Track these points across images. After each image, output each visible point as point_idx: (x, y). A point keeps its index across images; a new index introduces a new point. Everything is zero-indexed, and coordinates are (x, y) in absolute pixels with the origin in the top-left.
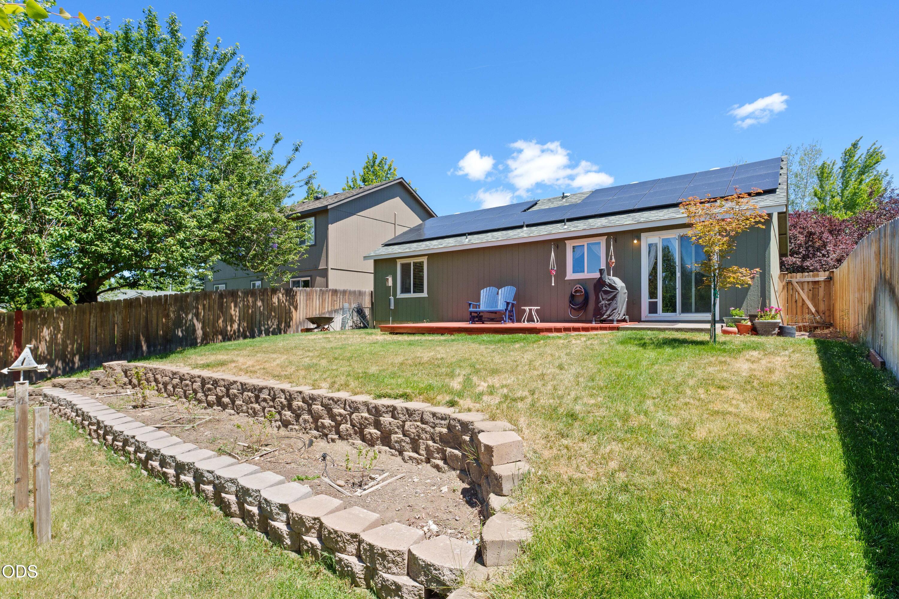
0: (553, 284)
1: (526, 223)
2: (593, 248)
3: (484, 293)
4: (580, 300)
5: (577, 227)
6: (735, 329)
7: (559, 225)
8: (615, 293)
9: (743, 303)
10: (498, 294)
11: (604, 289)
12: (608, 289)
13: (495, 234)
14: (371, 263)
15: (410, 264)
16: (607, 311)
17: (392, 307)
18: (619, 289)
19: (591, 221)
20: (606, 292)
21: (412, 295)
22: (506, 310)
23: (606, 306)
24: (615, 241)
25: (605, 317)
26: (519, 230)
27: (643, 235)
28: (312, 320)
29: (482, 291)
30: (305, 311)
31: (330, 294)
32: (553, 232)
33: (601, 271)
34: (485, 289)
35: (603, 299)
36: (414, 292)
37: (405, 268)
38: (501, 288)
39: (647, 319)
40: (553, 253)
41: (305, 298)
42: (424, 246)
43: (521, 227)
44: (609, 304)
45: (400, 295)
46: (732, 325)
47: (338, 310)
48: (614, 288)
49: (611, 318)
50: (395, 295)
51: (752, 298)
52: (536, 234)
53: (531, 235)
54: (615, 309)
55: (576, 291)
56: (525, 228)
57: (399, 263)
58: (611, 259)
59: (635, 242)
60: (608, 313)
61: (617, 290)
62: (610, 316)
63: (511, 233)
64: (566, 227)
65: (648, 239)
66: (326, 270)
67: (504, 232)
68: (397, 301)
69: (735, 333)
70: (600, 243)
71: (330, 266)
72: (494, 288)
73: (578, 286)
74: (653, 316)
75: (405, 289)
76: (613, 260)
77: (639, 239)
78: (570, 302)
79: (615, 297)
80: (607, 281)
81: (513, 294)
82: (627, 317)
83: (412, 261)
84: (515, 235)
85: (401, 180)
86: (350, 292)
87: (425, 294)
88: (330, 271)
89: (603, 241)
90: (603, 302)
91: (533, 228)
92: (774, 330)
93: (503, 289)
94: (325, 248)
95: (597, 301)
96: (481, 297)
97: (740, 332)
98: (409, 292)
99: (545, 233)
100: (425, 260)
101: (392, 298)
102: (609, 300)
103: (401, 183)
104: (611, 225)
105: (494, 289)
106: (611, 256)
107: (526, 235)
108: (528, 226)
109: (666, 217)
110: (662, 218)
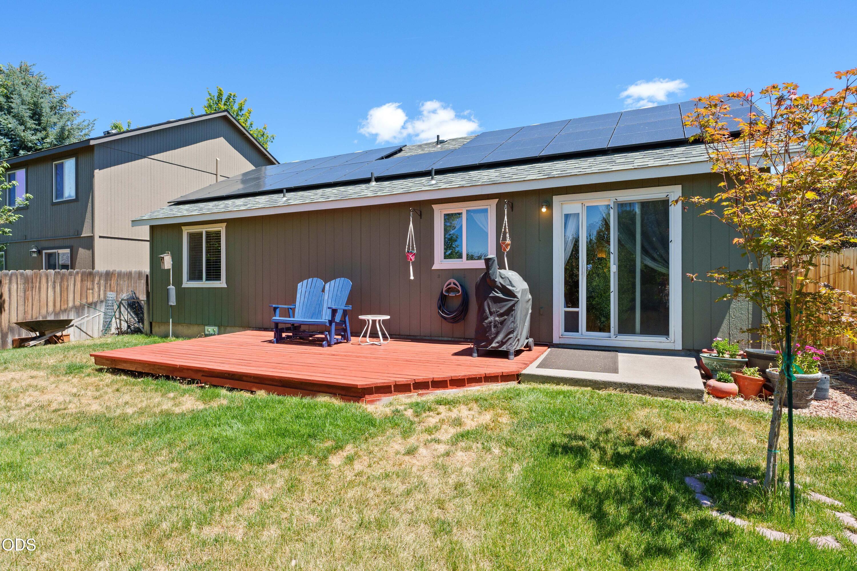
0: (412, 278)
1: (376, 175)
2: (477, 217)
3: (302, 287)
4: (456, 304)
5: (451, 182)
6: (732, 387)
7: (424, 180)
8: (512, 303)
9: (722, 323)
10: (323, 290)
11: (494, 294)
12: (501, 295)
13: (328, 191)
14: (146, 229)
15: (201, 234)
16: (497, 334)
17: (173, 302)
18: (519, 295)
19: (473, 173)
20: (497, 300)
21: (204, 284)
22: (331, 322)
23: (495, 326)
24: (512, 207)
25: (494, 345)
26: (363, 186)
27: (556, 199)
28: (31, 326)
29: (300, 285)
30: (21, 308)
31: (79, 278)
32: (413, 189)
33: (488, 261)
34: (305, 282)
35: (491, 313)
36: (208, 279)
37: (195, 239)
38: (330, 280)
39: (562, 341)
40: (411, 225)
41: (21, 287)
42: (222, 206)
43: (367, 181)
44: (502, 323)
45: (187, 284)
46: (726, 376)
47: (96, 304)
48: (511, 294)
49: (504, 348)
50: (178, 282)
51: (738, 314)
52: (386, 192)
53: (379, 194)
54: (512, 332)
55: (449, 290)
56: (373, 183)
57: (186, 231)
58: (505, 239)
59: (544, 210)
60: (499, 338)
61: (515, 296)
62: (502, 343)
63: (351, 190)
64: (433, 182)
65: (565, 206)
66: (91, 239)
67: (342, 189)
68: (181, 292)
69: (735, 395)
70: (486, 211)
71: (97, 233)
72: (319, 280)
73: (453, 280)
74: (572, 338)
75: (195, 275)
76: (508, 241)
77: (550, 206)
78: (440, 308)
79: (511, 310)
80: (499, 280)
81: (347, 293)
82: (531, 340)
83: (204, 229)
84: (355, 193)
85: (225, 113)
86: (120, 275)
87: (222, 284)
88: (97, 240)
89: (492, 205)
90: (491, 319)
91: (386, 183)
92: (811, 393)
93: (333, 282)
94: (90, 204)
95: (482, 316)
96: (298, 296)
97: (743, 393)
98: (200, 278)
99: (401, 191)
100: (222, 228)
101: (172, 287)
102: (501, 315)
103: (225, 118)
104: (504, 180)
105: (320, 282)
106: (505, 233)
107: (370, 194)
108: (379, 179)
109: (595, 169)
110: (588, 171)
